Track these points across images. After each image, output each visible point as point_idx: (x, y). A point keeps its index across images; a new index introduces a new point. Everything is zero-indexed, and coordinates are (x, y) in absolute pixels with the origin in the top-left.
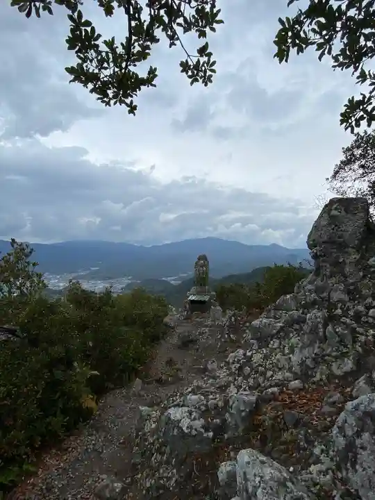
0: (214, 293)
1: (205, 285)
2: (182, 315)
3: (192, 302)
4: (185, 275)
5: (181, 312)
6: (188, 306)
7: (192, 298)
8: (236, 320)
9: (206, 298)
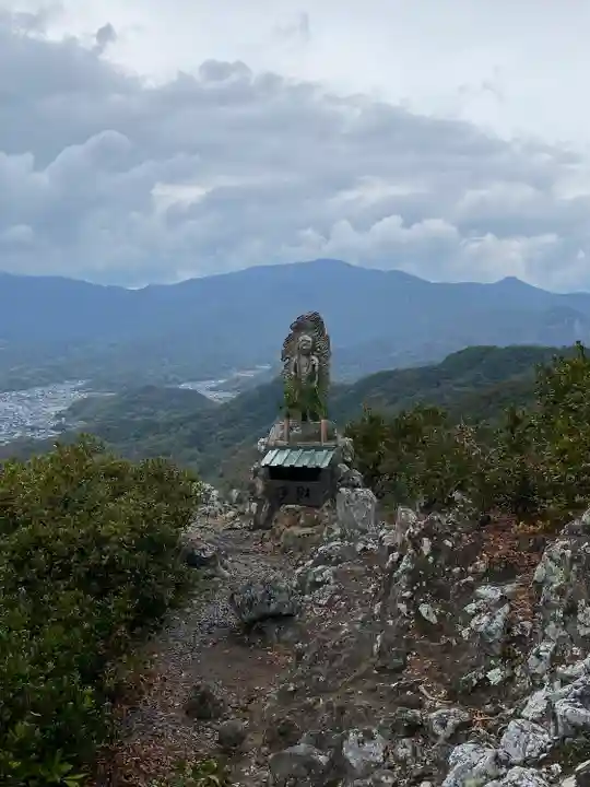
0: (348, 440)
1: (316, 418)
2: (242, 514)
3: (276, 472)
4: (250, 374)
5: (240, 501)
6: (260, 486)
7: (275, 459)
8: (435, 550)
9: (322, 460)
